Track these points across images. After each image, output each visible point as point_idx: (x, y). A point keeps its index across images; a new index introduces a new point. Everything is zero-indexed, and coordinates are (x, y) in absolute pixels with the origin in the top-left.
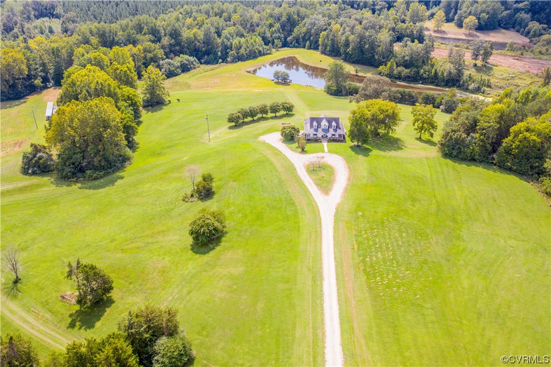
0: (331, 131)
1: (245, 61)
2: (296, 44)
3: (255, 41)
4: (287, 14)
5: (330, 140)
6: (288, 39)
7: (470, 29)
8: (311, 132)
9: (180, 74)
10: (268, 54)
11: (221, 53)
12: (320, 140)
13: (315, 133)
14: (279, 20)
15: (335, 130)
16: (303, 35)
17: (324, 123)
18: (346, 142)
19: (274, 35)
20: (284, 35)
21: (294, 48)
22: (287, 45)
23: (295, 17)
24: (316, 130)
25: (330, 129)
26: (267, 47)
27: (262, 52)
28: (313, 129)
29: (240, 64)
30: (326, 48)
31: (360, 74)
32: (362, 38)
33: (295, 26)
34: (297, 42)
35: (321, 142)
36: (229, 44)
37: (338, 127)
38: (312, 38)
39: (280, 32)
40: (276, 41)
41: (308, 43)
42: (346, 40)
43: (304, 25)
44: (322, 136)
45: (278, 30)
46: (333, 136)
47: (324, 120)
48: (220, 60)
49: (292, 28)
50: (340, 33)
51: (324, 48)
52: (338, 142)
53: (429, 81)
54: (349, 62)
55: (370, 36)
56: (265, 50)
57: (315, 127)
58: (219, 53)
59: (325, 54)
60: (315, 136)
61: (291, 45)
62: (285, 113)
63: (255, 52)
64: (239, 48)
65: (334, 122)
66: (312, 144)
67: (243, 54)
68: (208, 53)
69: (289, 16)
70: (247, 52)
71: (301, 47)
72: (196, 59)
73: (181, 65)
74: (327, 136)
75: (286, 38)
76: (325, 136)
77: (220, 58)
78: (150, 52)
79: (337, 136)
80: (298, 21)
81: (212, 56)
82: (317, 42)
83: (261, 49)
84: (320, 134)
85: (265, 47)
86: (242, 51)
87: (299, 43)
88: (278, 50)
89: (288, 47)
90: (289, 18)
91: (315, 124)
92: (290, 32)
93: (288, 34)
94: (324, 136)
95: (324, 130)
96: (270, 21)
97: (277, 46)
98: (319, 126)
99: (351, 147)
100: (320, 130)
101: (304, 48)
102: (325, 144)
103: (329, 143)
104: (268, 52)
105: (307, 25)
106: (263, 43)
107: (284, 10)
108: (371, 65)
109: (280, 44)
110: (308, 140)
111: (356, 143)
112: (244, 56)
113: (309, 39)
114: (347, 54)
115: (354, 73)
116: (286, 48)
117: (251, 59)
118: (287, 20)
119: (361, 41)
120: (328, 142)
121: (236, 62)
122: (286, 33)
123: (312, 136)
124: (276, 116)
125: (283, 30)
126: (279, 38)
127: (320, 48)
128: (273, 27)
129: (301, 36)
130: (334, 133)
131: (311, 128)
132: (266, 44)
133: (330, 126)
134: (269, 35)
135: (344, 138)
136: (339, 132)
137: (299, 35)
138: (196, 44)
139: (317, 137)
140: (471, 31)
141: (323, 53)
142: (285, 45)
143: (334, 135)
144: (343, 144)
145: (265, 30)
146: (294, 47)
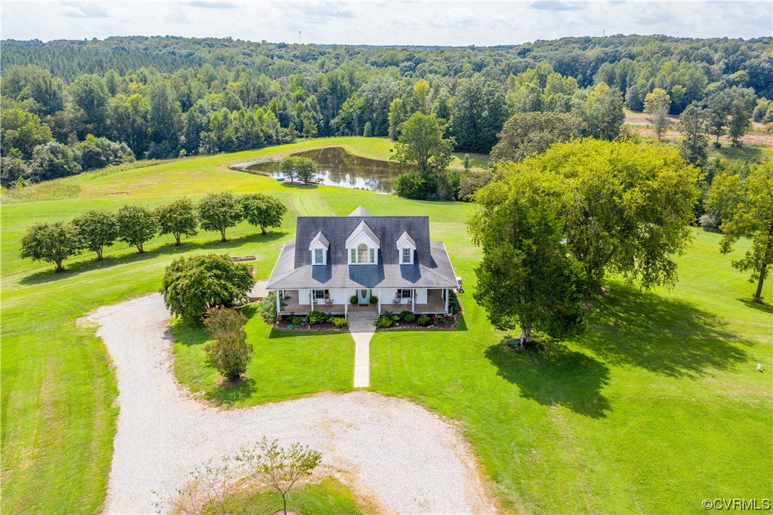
0: (394, 277)
1: (234, 151)
2: (347, 130)
3: (260, 118)
4: (331, 80)
5: (390, 316)
6: (332, 122)
8: (301, 281)
9: (79, 173)
10: (287, 142)
11: (187, 136)
12: (338, 321)
13: (320, 286)
14: (316, 90)
15: (412, 273)
16: (359, 112)
17: (361, 241)
18: (463, 327)
19: (305, 114)
20: (324, 115)
21: (342, 137)
22: (329, 133)
23: (346, 84)
24: (323, 273)
25: (386, 267)
26: (286, 130)
27: (275, 137)
28: (307, 270)
29: (223, 157)
32: (473, 96)
33: (345, 99)
34: (348, 127)
35: (344, 327)
36: (205, 120)
37: (423, 255)
38: (375, 116)
39: (316, 111)
40: (306, 122)
41: (368, 125)
42: (441, 109)
43: (361, 95)
44: (354, 300)
45: (312, 107)
46: (404, 301)
47: (362, 225)
48: (183, 151)
49: (339, 103)
50: (428, 98)
52: (425, 325)
55: (491, 93)
56: (280, 135)
57: (319, 259)
58: (183, 138)
59: (400, 140)
60: (321, 301)
61: (337, 133)
62: (257, 229)
63: (258, 137)
64: (222, 126)
65: (405, 235)
66: (299, 339)
67: (229, 138)
68: (158, 138)
69: (333, 83)
70: (239, 134)
71: (355, 135)
72: (126, 146)
73: (85, 155)
74: (374, 301)
75: (327, 121)
76: (366, 301)
77: (183, 147)
78: (14, 128)
79: (422, 299)
80: (350, 90)
81: (166, 144)
82: (385, 121)
83: (272, 132)
84: (342, 291)
85: (280, 129)
86: (229, 132)
87: (350, 128)
89: (333, 135)
90: (334, 87)
91: (318, 244)
92: (336, 109)
93: (332, 113)
94: (362, 300)
95: (357, 273)
96: (299, 92)
97: (307, 132)
98: (335, 253)
99: (494, 354)
100: (340, 272)
101: (362, 135)
102: (362, 339)
103: (385, 334)
104: (288, 139)
105: (365, 94)
106: (279, 123)
109: (313, 128)
110: (286, 320)
111: (517, 333)
112: (232, 142)
113: (370, 118)
117: (248, 149)
118: (331, 90)
119: (472, 107)
120: (380, 327)
121: (215, 153)
122: (328, 112)
123: (304, 299)
124: (224, 240)
125: (321, 107)
126: (314, 119)
127: (389, 131)
128: (303, 100)
129: (355, 115)
130: (406, 284)
131: (298, 264)
132: (284, 125)
133: (386, 253)
134: (295, 113)
135: (455, 307)
136: (429, 278)
137: (351, 114)
138: (134, 121)
139: (330, 305)
141: (396, 139)
142: (325, 132)
143: (406, 293)
144: (454, 335)
145: (285, 103)
146: (343, 134)
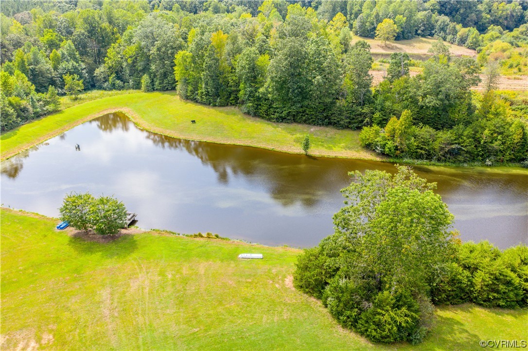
2: (118, 82)
4: (86, 20)
6: (97, 72)
7: (388, 39)
10: (50, 113)
14: (70, 33)
16: (130, 61)
19: (63, 65)
20: (87, 63)
21: (114, 92)
22: (97, 84)
23: (105, 25)
26: (46, 96)
27: (31, 109)
30: (196, 88)
31: (316, 151)
33: (109, 44)
34: (119, 78)
38: (153, 67)
39: (75, 59)
40: (68, 78)
41: (145, 79)
43: (129, 41)
45: (70, 55)
49: (102, 50)
51: (190, 88)
53: (507, 157)
54: (270, 120)
56: (37, 104)
59: (195, 101)
61: (106, 85)
69: (90, 24)
71: (129, 88)
75: (91, 71)
80: (113, 34)
83: (25, 102)
87: (123, 79)
88: (76, 99)
89: (101, 88)
90: (92, 31)
92: (99, 58)
93: (95, 61)
96: (49, 35)
97: (71, 89)
101: (139, 89)
104: (50, 107)
105: (134, 39)
106: (33, 87)
107: (78, 16)
108: (329, 124)
109: (78, 85)
113: (146, 69)
114: (259, 99)
115: (298, 149)
116: (95, 93)
122: (90, 60)
125: (81, 54)
126: (74, 71)
127: (178, 87)
128: (58, 47)
129: (125, 64)
132: (41, 88)
134: (49, 66)
137: (120, 64)
140: (388, 42)
141: (190, 98)
142: (92, 84)
145: (35, 54)
146: (113, 87)
